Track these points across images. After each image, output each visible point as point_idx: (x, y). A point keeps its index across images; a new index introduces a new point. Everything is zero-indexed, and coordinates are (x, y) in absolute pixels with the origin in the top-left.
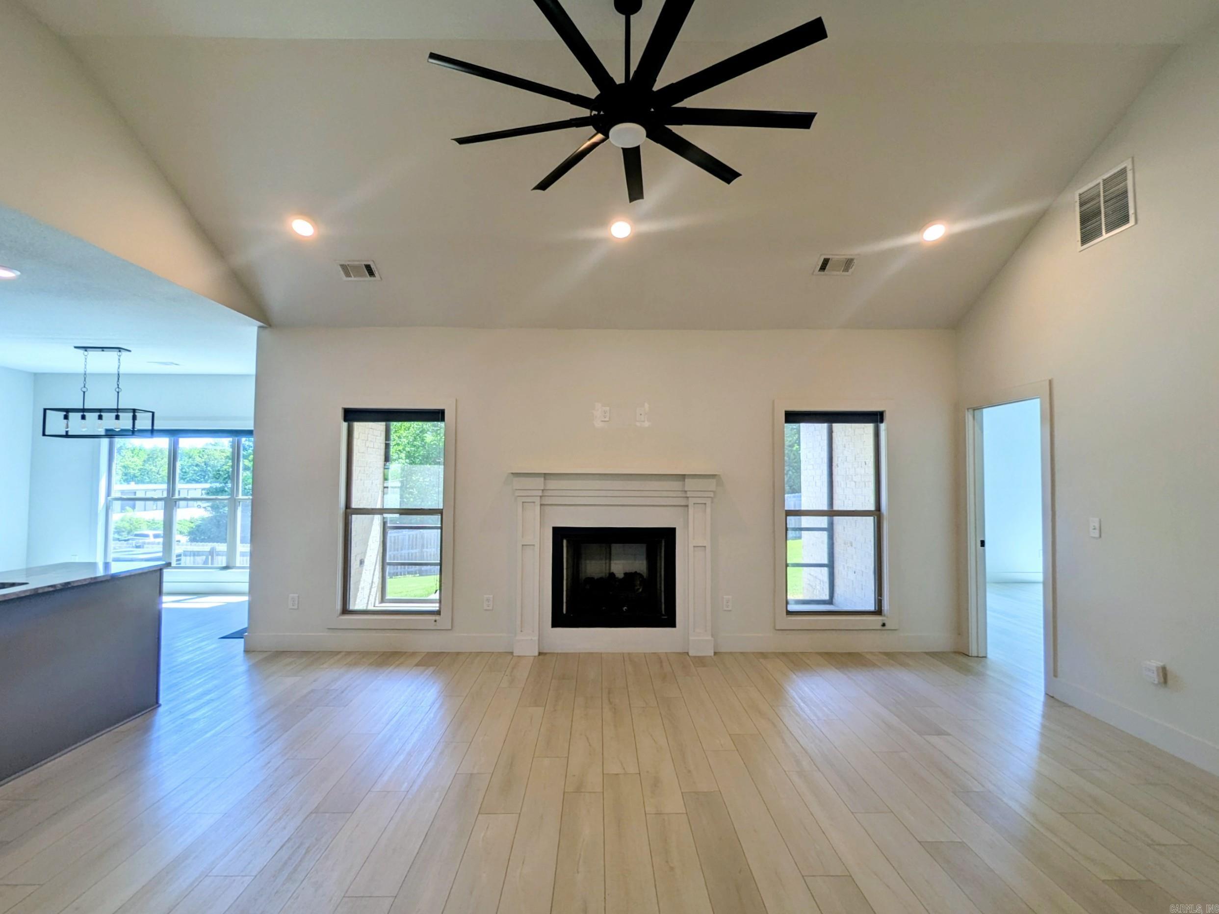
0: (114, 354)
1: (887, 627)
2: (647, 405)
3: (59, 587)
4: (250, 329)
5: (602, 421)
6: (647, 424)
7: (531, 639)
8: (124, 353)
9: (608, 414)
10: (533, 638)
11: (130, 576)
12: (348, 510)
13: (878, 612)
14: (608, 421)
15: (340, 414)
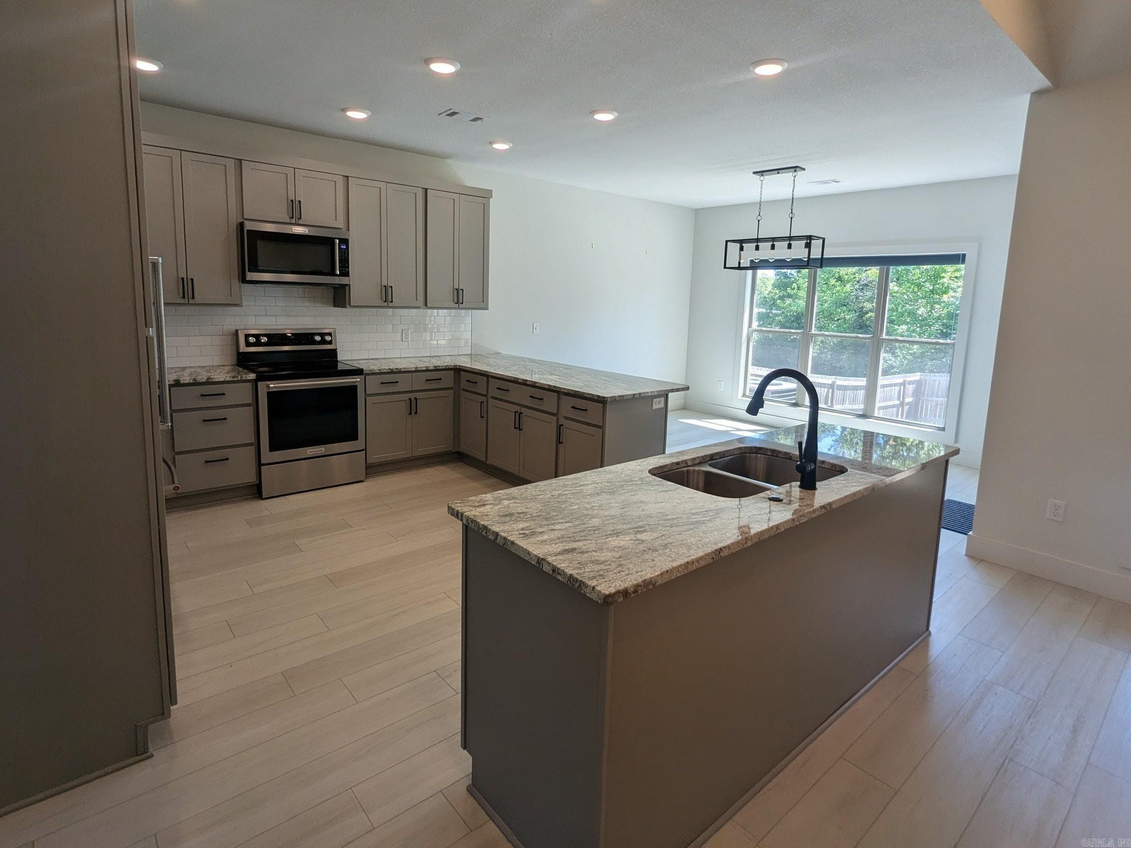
8: (799, 173)
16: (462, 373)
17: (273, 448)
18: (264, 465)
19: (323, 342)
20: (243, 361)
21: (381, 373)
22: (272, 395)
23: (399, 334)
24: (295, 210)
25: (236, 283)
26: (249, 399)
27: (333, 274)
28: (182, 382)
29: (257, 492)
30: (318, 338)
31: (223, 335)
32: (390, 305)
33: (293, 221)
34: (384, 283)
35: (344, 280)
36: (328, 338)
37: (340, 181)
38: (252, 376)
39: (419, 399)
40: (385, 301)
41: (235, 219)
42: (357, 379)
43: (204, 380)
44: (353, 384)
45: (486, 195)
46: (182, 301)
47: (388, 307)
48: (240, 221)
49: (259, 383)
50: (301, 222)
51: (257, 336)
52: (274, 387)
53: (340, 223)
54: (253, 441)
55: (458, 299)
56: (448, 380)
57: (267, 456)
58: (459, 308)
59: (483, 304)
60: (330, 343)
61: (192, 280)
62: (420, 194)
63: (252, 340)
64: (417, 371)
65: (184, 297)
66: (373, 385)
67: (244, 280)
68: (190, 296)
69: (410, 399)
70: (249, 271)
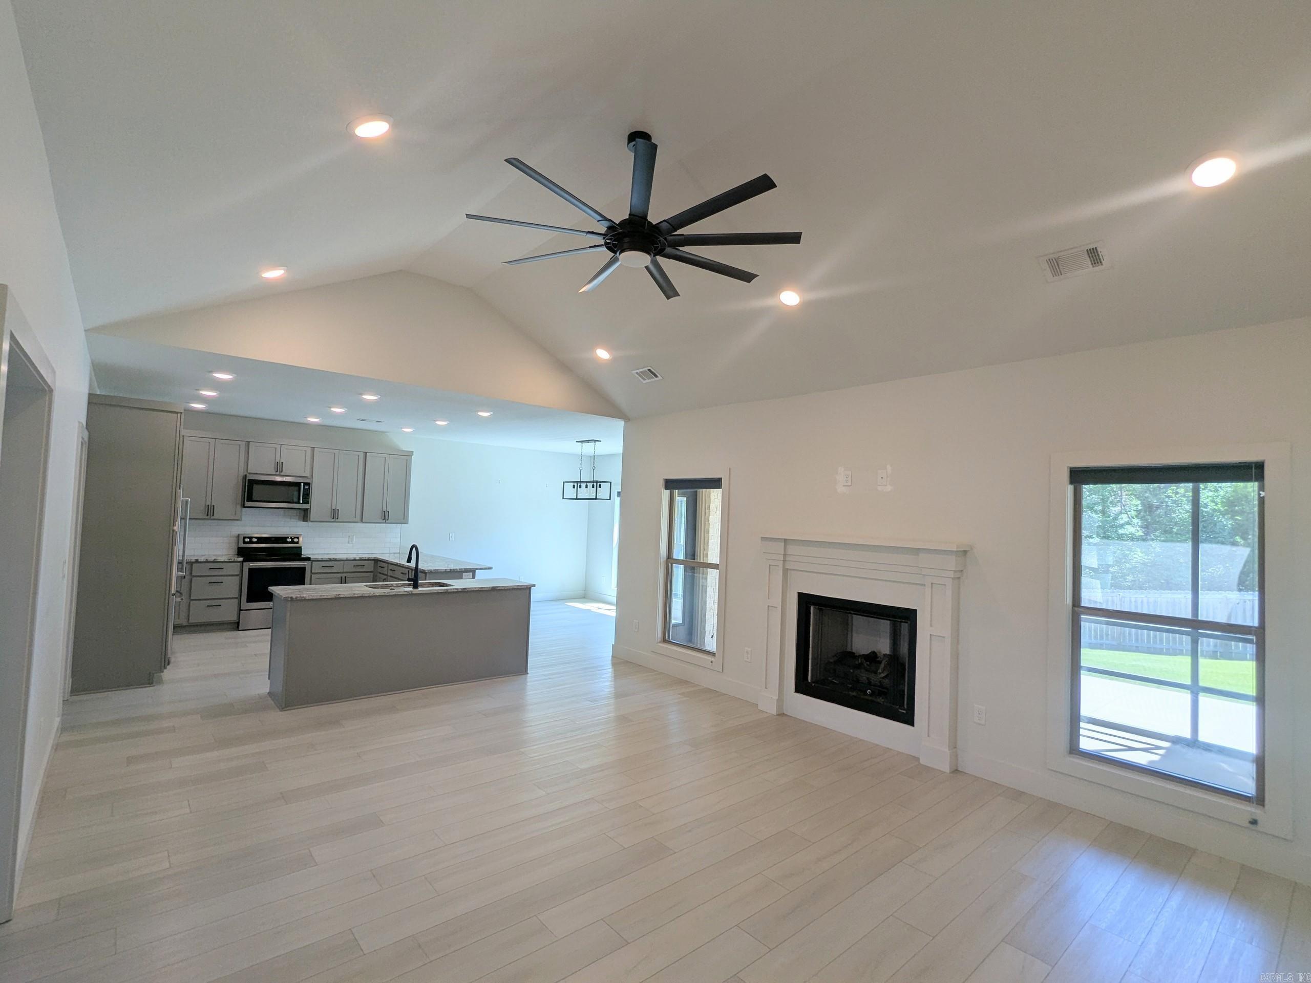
0: (592, 444)
1: (1259, 827)
2: (889, 467)
3: (460, 590)
4: (621, 423)
5: (844, 486)
6: (889, 488)
7: (772, 698)
8: (597, 443)
9: (849, 479)
10: (773, 697)
11: (504, 590)
12: (669, 560)
13: (1260, 799)
14: (849, 486)
15: (661, 483)
16: (379, 562)
17: (249, 601)
18: (242, 610)
19: (293, 542)
20: (241, 552)
21: (322, 561)
22: (251, 571)
23: (347, 539)
24: (279, 468)
25: (239, 507)
26: (237, 572)
27: (299, 502)
28: (199, 561)
29: (236, 626)
30: (289, 540)
31: (231, 537)
32: (337, 520)
33: (278, 473)
34: (334, 508)
35: (305, 506)
36: (296, 540)
37: (309, 451)
38: (241, 559)
39: (348, 577)
40: (333, 518)
41: (242, 474)
42: (306, 563)
43: (212, 560)
44: (303, 566)
45: (410, 454)
46: (206, 517)
47: (335, 522)
48: (245, 474)
49: (244, 563)
50: (282, 474)
51: (251, 538)
52: (253, 566)
53: (307, 474)
54: (237, 596)
55: (385, 517)
56: (370, 566)
57: (245, 605)
58: (385, 523)
59: (404, 520)
60: (297, 543)
61: (213, 506)
62: (362, 455)
63: (247, 540)
64: (347, 560)
65: (208, 515)
66: (317, 567)
67: (244, 506)
68: (212, 515)
69: (342, 577)
70: (247, 501)
